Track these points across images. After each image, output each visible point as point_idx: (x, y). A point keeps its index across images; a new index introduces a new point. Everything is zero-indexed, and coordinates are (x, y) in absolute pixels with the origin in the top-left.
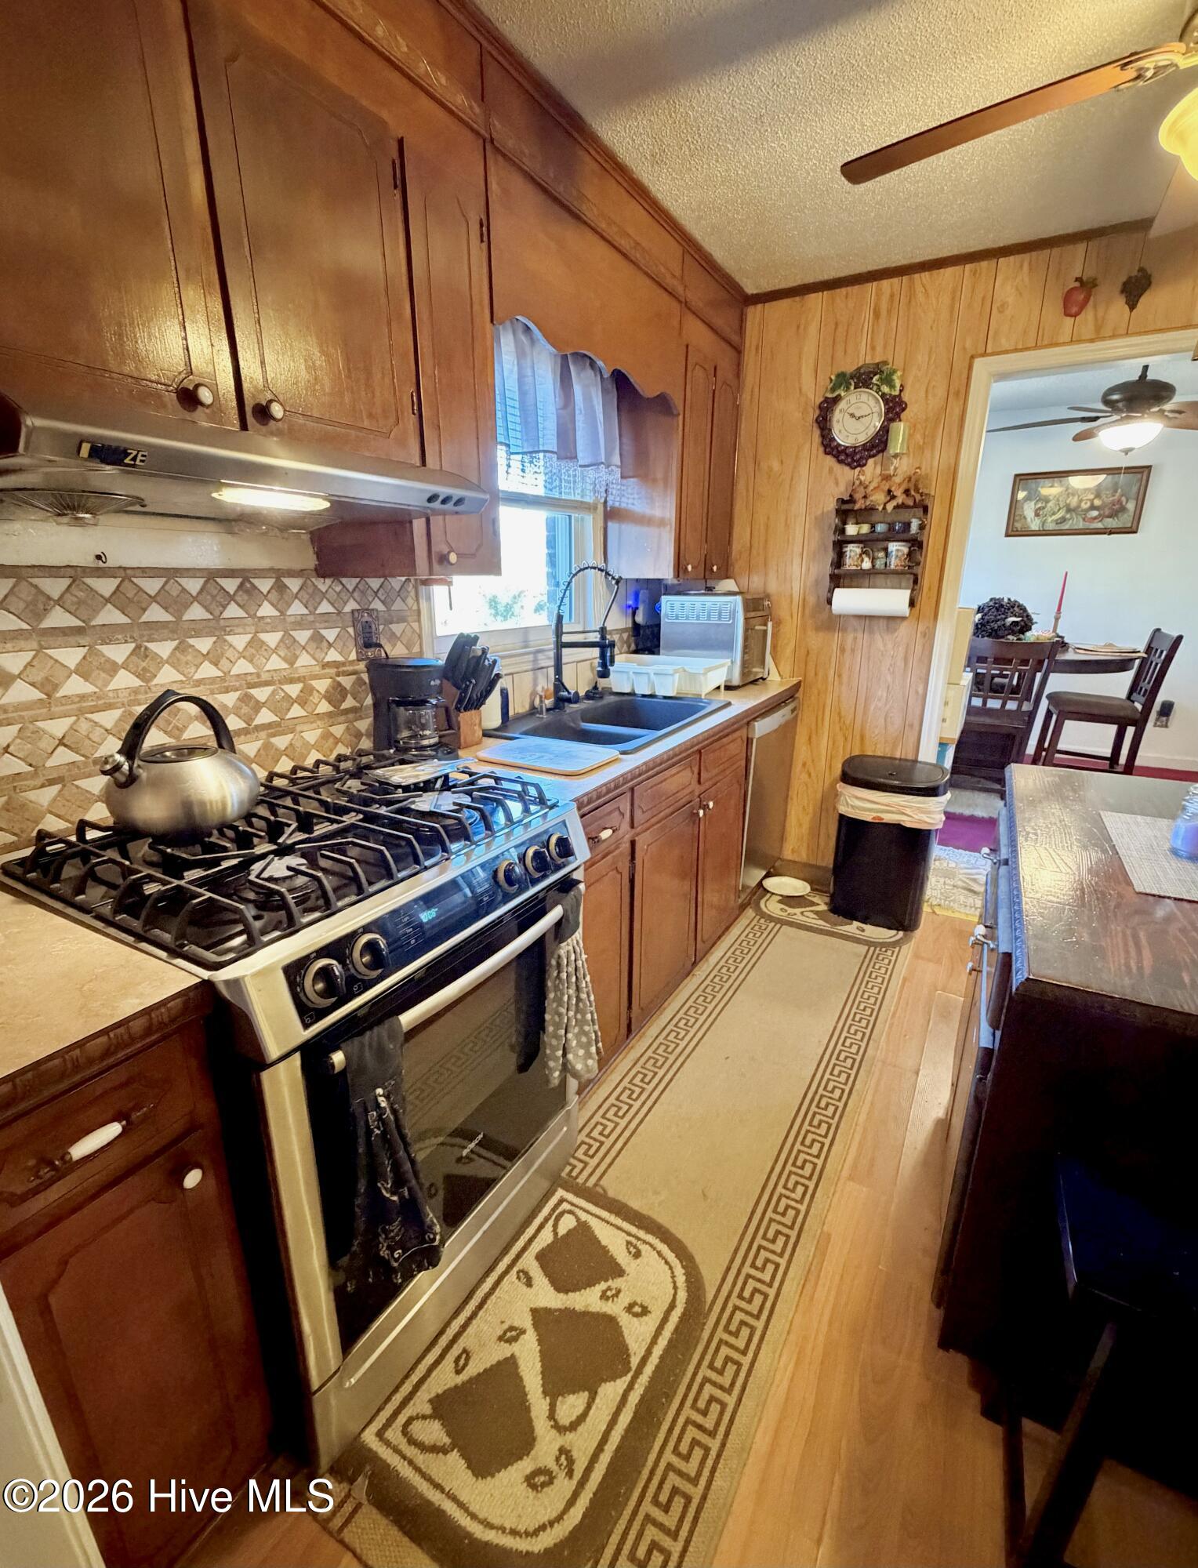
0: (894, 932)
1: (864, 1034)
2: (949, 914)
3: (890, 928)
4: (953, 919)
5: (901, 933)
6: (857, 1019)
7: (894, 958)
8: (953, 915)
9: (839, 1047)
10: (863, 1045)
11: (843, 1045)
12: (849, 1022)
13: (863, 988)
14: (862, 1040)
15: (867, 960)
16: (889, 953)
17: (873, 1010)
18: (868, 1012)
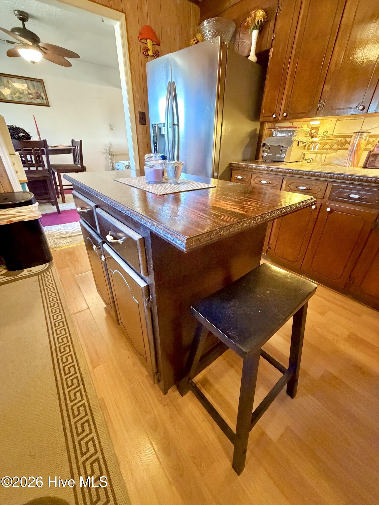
0: (44, 265)
1: (59, 309)
2: (60, 248)
3: (42, 264)
4: (63, 250)
5: (48, 264)
6: (52, 305)
7: (51, 274)
8: (62, 248)
9: (53, 321)
10: (62, 313)
11: (54, 319)
12: (50, 309)
13: (46, 292)
14: (60, 312)
15: (41, 281)
16: (48, 273)
17: (56, 298)
18: (55, 299)
